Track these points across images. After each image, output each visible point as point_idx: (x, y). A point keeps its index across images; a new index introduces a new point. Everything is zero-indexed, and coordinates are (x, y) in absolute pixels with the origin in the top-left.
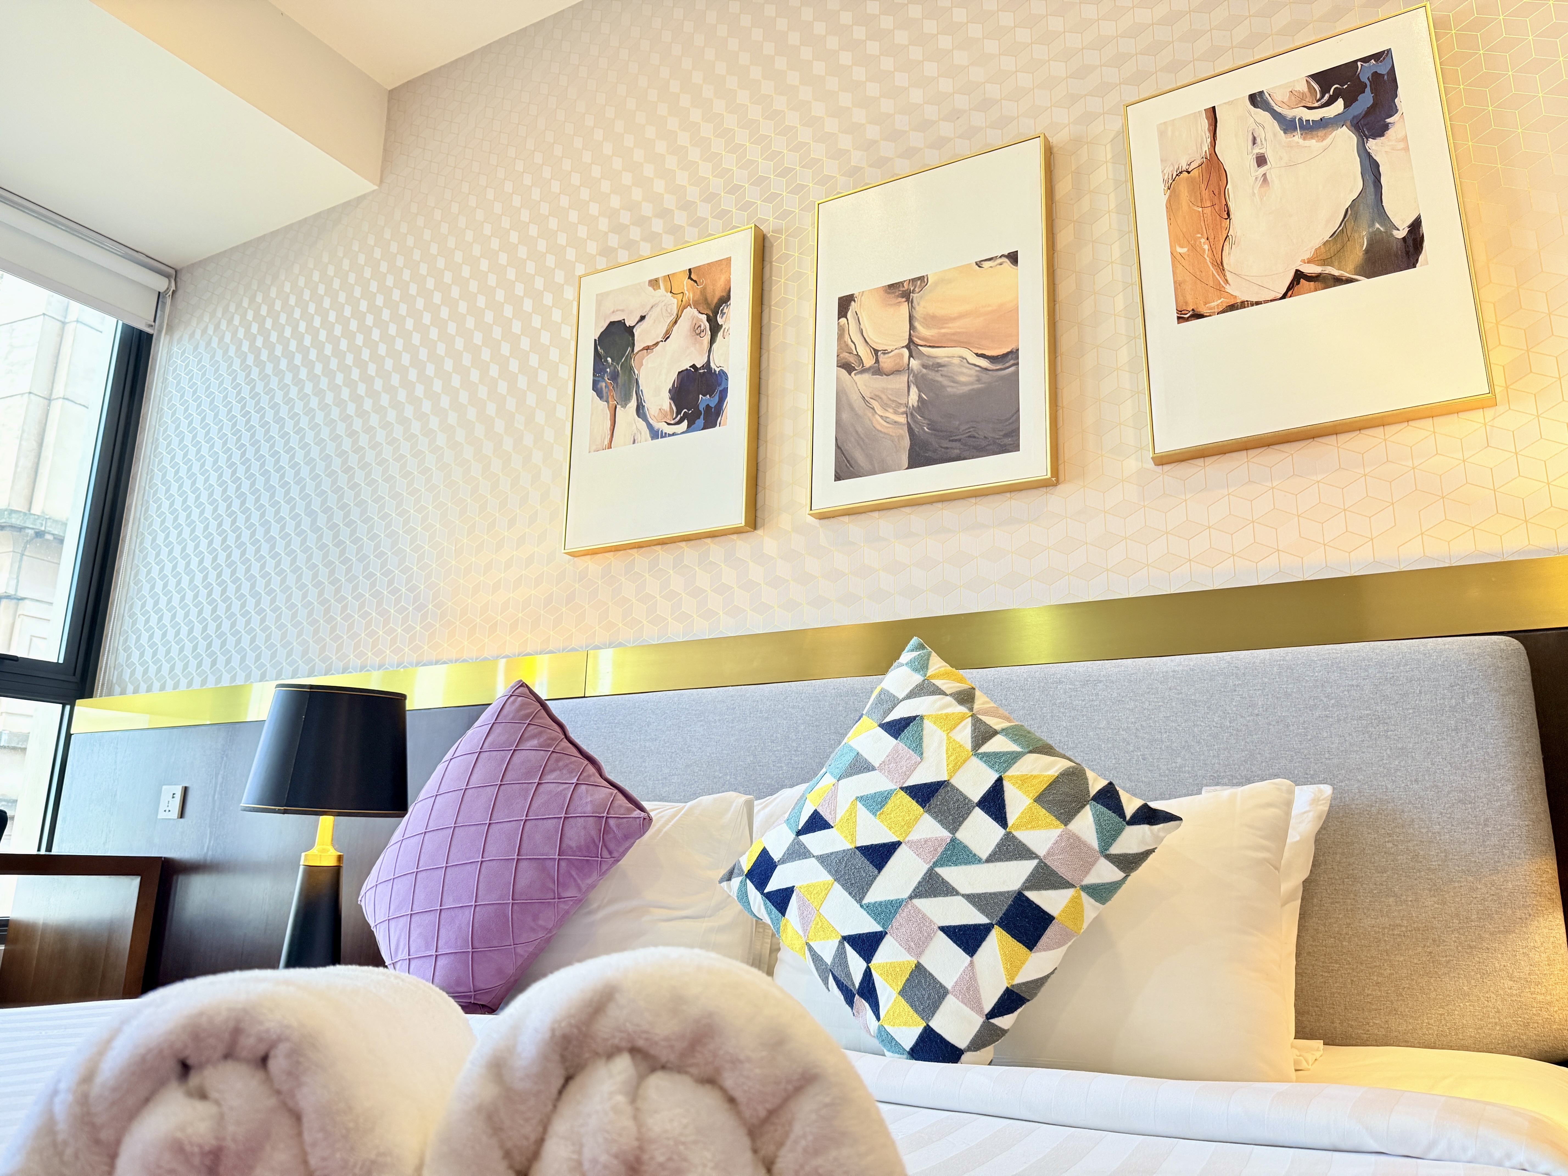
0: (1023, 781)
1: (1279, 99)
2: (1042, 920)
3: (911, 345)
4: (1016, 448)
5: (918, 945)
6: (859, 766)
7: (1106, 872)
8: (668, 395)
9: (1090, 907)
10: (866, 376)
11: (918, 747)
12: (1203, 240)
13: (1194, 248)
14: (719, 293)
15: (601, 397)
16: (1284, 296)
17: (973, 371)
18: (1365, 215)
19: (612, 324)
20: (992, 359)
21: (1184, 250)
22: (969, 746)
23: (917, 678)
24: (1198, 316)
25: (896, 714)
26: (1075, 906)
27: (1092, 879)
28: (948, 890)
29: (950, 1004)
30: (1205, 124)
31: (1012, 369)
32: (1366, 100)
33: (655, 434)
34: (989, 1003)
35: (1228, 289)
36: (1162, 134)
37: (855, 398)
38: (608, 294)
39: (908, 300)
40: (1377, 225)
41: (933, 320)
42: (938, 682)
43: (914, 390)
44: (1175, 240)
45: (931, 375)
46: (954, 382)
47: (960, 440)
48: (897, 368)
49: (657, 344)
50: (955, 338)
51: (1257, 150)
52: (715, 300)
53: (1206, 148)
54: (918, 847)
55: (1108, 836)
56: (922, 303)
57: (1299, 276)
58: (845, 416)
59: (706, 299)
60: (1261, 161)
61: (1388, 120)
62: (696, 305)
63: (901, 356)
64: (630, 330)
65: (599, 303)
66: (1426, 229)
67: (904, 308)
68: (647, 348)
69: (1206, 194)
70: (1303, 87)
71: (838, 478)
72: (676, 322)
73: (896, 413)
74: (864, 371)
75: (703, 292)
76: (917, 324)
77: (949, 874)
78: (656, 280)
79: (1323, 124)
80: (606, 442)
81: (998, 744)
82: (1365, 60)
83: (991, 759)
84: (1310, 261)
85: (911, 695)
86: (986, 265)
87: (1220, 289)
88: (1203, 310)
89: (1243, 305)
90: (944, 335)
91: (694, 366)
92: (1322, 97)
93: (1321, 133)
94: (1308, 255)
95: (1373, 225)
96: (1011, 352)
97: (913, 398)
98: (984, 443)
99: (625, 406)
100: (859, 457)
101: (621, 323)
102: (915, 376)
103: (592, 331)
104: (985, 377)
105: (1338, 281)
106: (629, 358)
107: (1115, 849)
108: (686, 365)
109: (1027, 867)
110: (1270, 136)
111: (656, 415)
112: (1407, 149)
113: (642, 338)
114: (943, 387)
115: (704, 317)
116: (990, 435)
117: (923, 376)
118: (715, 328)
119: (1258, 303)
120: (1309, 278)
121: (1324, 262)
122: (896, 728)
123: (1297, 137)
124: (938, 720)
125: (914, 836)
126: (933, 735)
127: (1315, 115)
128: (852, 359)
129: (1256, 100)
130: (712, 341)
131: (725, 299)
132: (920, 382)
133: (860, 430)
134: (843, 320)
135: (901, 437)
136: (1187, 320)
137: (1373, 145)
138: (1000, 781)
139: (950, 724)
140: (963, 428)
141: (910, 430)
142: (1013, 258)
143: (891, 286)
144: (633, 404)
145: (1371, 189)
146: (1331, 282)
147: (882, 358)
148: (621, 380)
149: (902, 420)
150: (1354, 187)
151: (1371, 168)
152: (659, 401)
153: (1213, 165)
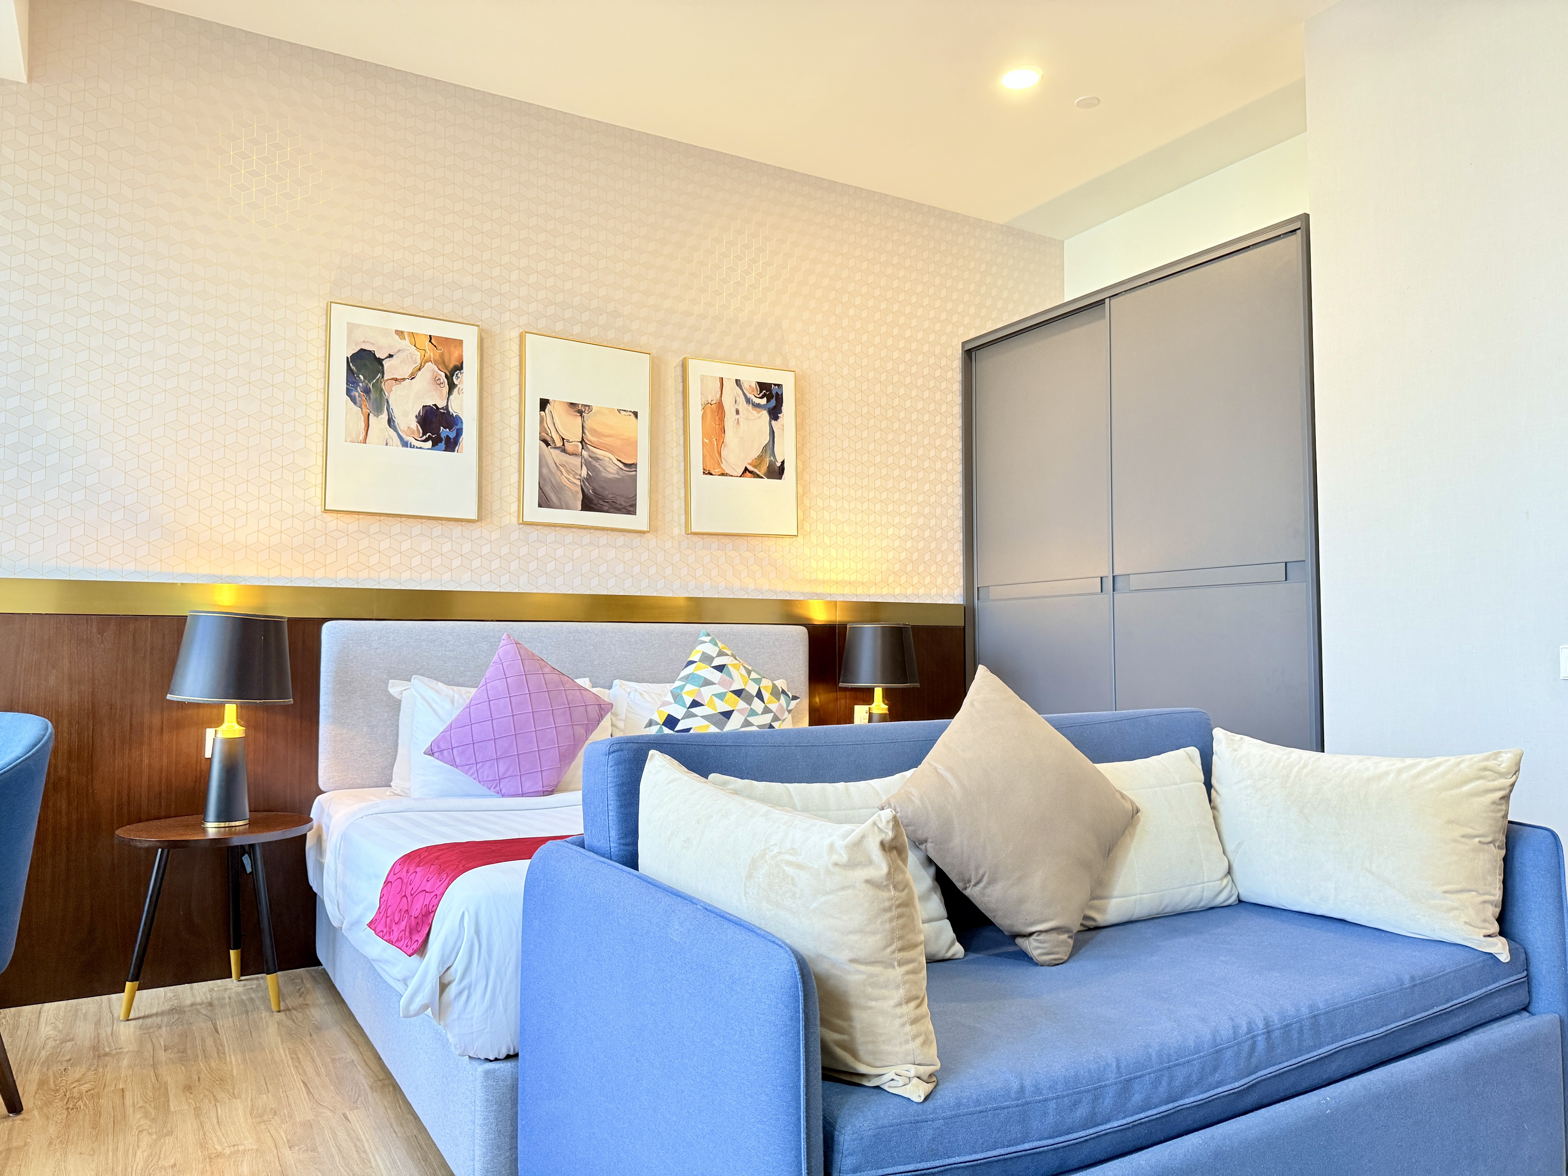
0: (765, 688)
1: (745, 386)
3: (582, 441)
4: (635, 514)
6: (707, 683)
8: (415, 419)
10: (557, 452)
11: (730, 677)
12: (714, 440)
13: (711, 441)
14: (454, 362)
15: (355, 403)
16: (741, 476)
17: (615, 468)
18: (769, 452)
19: (363, 350)
20: (625, 465)
21: (707, 441)
22: (744, 675)
24: (711, 474)
25: (716, 663)
30: (719, 383)
31: (634, 473)
32: (773, 402)
33: (405, 444)
35: (722, 465)
36: (702, 380)
37: (550, 462)
38: (359, 326)
39: (581, 415)
40: (772, 458)
41: (594, 432)
42: (724, 651)
43: (584, 468)
44: (704, 435)
45: (594, 463)
46: (606, 470)
47: (607, 502)
48: (575, 452)
49: (404, 379)
50: (606, 446)
51: (736, 407)
52: (451, 366)
53: (718, 396)
54: (741, 711)
56: (589, 421)
57: (746, 469)
58: (545, 471)
59: (444, 362)
60: (737, 412)
61: (779, 415)
62: (436, 363)
63: (577, 446)
65: (350, 331)
66: (785, 465)
67: (579, 419)
68: (396, 380)
69: (717, 418)
70: (753, 386)
71: (540, 506)
72: (420, 369)
73: (574, 478)
74: (556, 448)
75: (442, 355)
76: (586, 431)
77: (751, 719)
78: (402, 332)
79: (759, 406)
80: (361, 438)
81: (754, 676)
82: (774, 385)
83: (755, 681)
84: (750, 464)
85: (717, 656)
86: (622, 412)
87: (719, 465)
88: (712, 472)
89: (726, 475)
90: (601, 443)
91: (435, 405)
92: (760, 394)
93: (758, 410)
94: (750, 462)
95: (770, 457)
96: (633, 464)
97: (584, 472)
98: (620, 507)
99: (377, 416)
100: (552, 497)
101: (371, 354)
102: (584, 460)
104: (621, 472)
105: (758, 476)
106: (379, 382)
108: (430, 403)
110: (741, 403)
111: (405, 430)
112: (783, 430)
113: (392, 369)
114: (600, 471)
115: (443, 375)
116: (623, 503)
117: (589, 461)
118: (452, 386)
119: (732, 476)
120: (750, 472)
121: (755, 467)
122: (719, 669)
123: (750, 407)
124: (732, 665)
125: (737, 708)
126: (732, 671)
127: (757, 401)
128: (548, 439)
129: (737, 382)
130: (450, 392)
131: (459, 368)
132: (588, 464)
133: (554, 482)
134: (542, 412)
135: (577, 492)
136: (706, 474)
137: (774, 423)
139: (736, 667)
140: (610, 496)
141: (582, 490)
143: (571, 404)
144: (384, 416)
145: (772, 441)
146: (756, 476)
147: (566, 443)
148: (372, 395)
149: (578, 482)
150: (766, 439)
151: (772, 433)
152: (408, 421)
153: (720, 405)
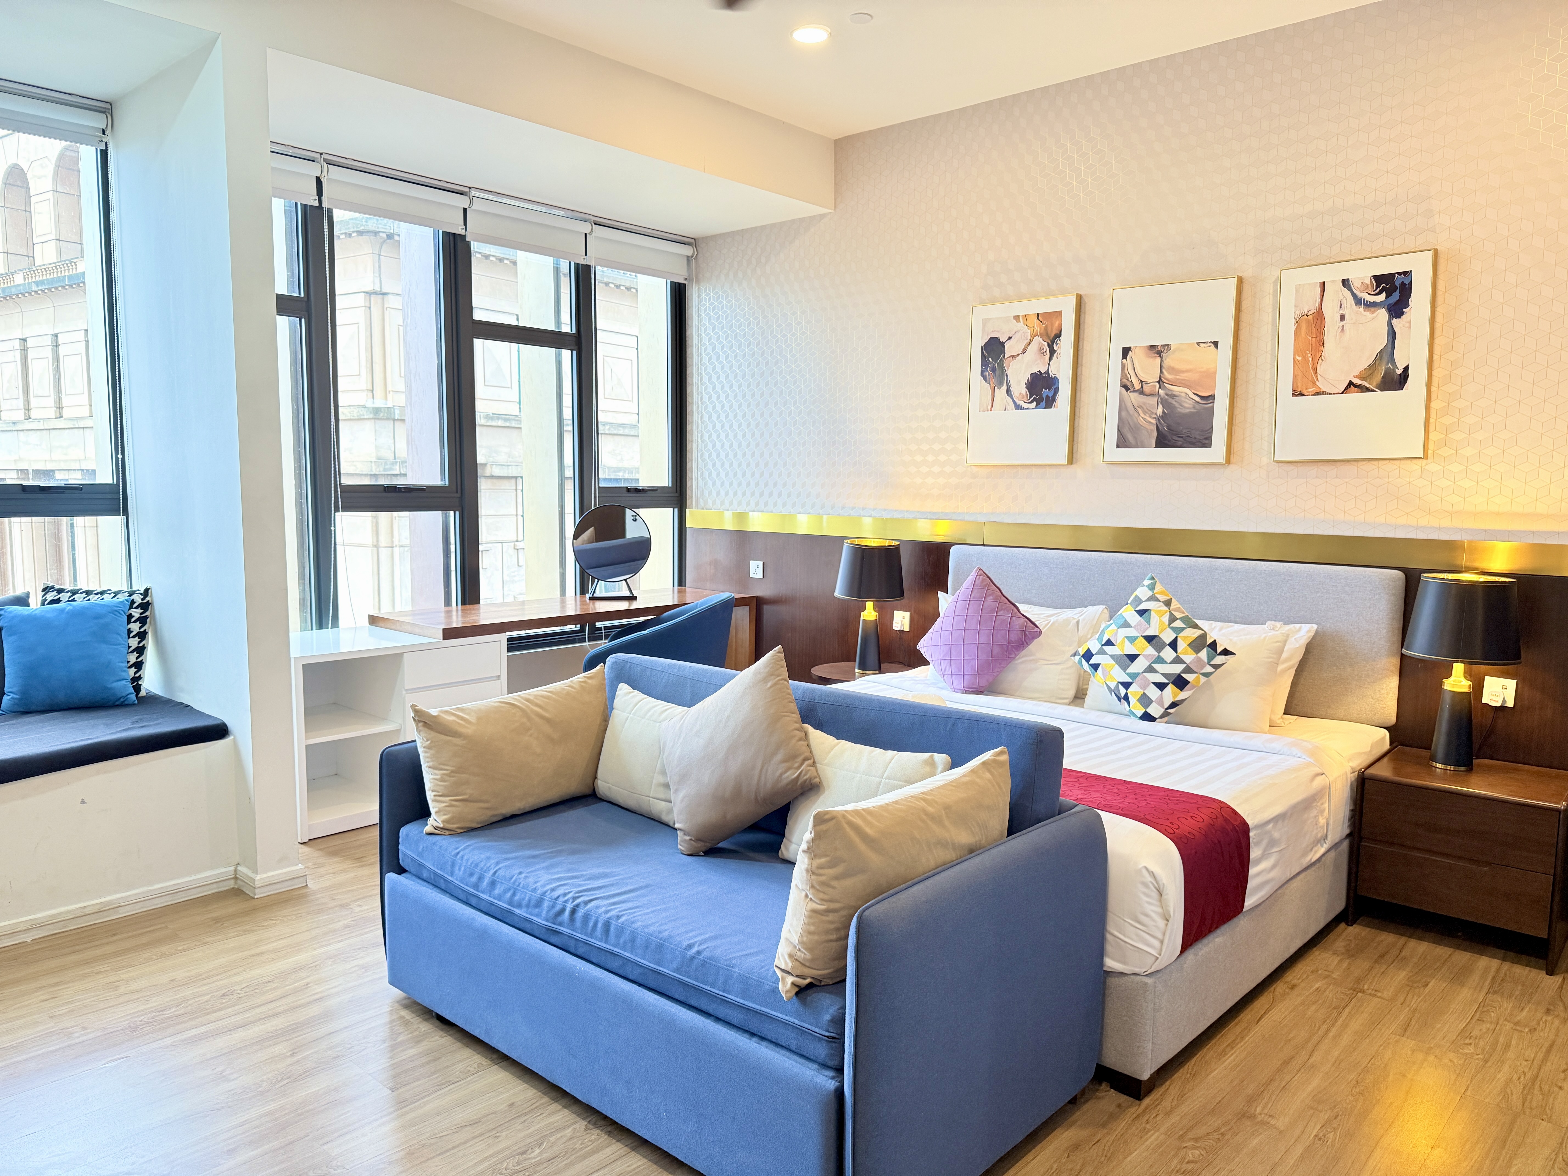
0: (1185, 638)
1: (1356, 284)
2: (1187, 682)
3: (1160, 381)
4: (1210, 446)
5: (1144, 686)
6: (1126, 625)
7: (1209, 669)
8: (1025, 386)
9: (1203, 679)
10: (1136, 394)
11: (1149, 622)
12: (1309, 355)
13: (1305, 358)
14: (1055, 332)
16: (1342, 393)
18: (1386, 357)
19: (991, 338)
21: (1299, 359)
22: (1167, 623)
23: (1150, 593)
25: (1142, 607)
26: (1198, 679)
27: (1203, 671)
28: (1156, 671)
29: (1154, 705)
30: (1319, 290)
31: (1211, 405)
32: (1396, 296)
34: (1167, 705)
35: (1318, 383)
37: (1129, 405)
38: (990, 319)
39: (1160, 356)
42: (1158, 596)
44: (1296, 352)
45: (1170, 400)
46: (1182, 406)
47: (1182, 437)
49: (1018, 355)
51: (1341, 312)
52: (1053, 335)
53: (1318, 304)
54: (1146, 657)
55: (1210, 658)
56: (1168, 360)
57: (1351, 384)
58: (1124, 414)
59: (1047, 333)
61: (1404, 310)
62: (1041, 336)
63: (1155, 386)
64: (1003, 344)
65: (984, 325)
66: (1410, 371)
68: (1013, 356)
69: (1314, 330)
70: (1368, 281)
71: (1118, 447)
75: (1046, 328)
77: (1156, 666)
78: (1018, 316)
79: (1374, 305)
81: (1178, 624)
82: (1399, 274)
83: (1175, 629)
85: (1148, 600)
86: (1202, 345)
87: (1314, 383)
88: (1305, 393)
89: (1323, 393)
90: (1178, 379)
91: (1039, 371)
92: (1376, 290)
93: (1373, 309)
96: (1211, 396)
98: (1194, 441)
100: (1130, 437)
101: (997, 339)
103: (979, 342)
105: (1368, 390)
106: (1002, 361)
107: (1212, 663)
108: (1036, 370)
109: (1183, 666)
112: (1409, 328)
113: (1010, 349)
114: (1175, 407)
115: (1046, 344)
117: (1166, 400)
118: (1052, 352)
120: (1356, 386)
121: (1363, 379)
122: (1141, 613)
123: (1361, 309)
124: (1156, 612)
125: (1145, 653)
126: (1154, 616)
127: (1371, 299)
128: (1128, 384)
129: (1345, 283)
131: (1059, 335)
132: (1164, 403)
133: (1131, 423)
134: (1124, 361)
135: (1152, 430)
137: (1395, 321)
138: (1177, 637)
139: (1161, 614)
140: (1184, 431)
141: (1157, 428)
142: (1216, 344)
143: (1151, 346)
145: (1390, 346)
148: (997, 372)
149: (1154, 421)
150: (1383, 342)
151: (1392, 334)
152: (1020, 388)
153: (1319, 315)
